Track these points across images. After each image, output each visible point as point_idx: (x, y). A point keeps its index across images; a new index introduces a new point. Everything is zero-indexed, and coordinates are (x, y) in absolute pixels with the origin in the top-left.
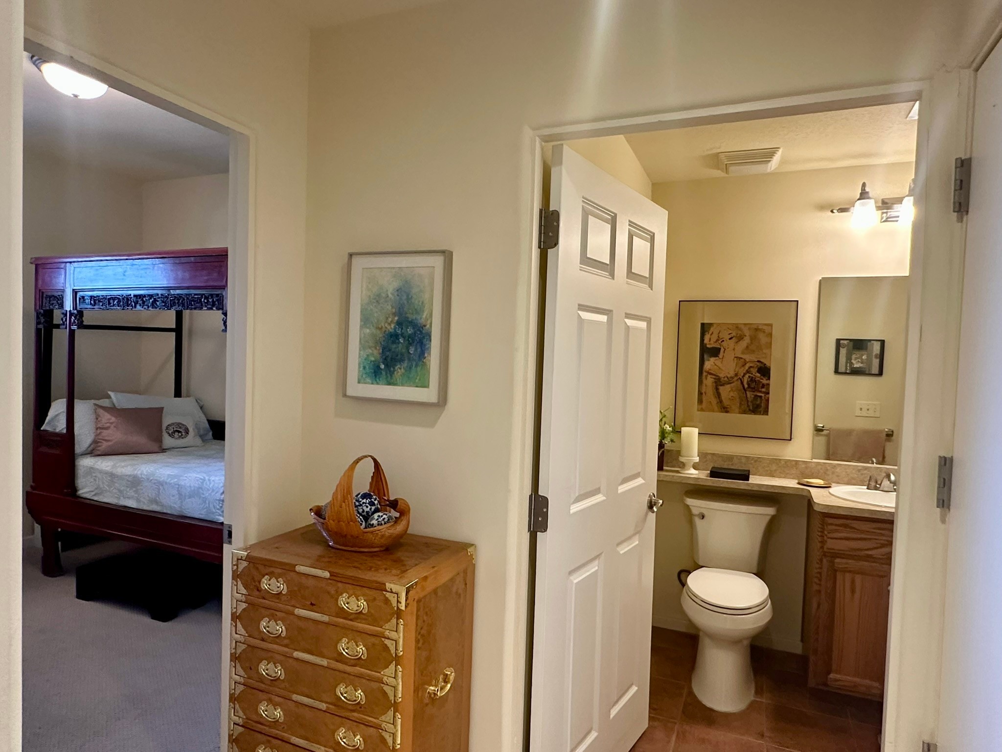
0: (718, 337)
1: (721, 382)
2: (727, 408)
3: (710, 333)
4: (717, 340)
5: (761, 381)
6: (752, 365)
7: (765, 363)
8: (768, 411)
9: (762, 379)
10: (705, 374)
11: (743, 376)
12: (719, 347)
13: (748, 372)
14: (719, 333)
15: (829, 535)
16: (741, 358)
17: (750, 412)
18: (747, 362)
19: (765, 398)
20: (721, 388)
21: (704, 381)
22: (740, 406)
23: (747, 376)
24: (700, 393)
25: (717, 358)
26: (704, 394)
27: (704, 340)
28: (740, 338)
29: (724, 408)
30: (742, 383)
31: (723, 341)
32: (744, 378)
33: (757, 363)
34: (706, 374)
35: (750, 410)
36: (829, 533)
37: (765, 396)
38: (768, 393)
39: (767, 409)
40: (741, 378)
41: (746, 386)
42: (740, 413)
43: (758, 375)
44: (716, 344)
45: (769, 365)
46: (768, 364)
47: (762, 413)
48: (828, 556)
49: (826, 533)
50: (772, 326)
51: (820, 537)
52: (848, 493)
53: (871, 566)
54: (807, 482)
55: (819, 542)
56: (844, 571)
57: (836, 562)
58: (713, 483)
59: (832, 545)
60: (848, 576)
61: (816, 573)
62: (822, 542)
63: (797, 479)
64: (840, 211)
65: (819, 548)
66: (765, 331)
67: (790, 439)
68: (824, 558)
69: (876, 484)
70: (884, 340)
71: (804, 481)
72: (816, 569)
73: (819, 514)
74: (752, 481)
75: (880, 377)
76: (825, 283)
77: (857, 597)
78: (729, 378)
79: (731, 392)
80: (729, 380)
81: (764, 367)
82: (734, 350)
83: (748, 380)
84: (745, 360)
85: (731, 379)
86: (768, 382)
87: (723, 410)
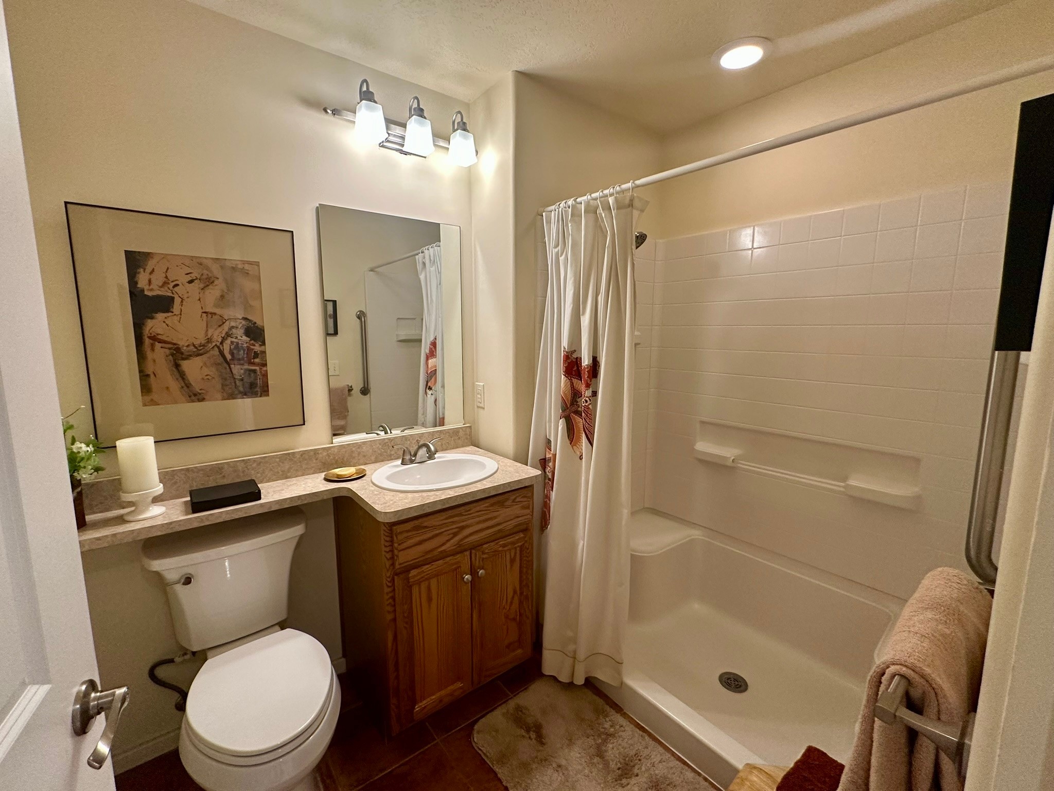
0: (166, 277)
1: (182, 354)
2: (200, 394)
3: (149, 269)
4: (165, 283)
5: (252, 347)
6: (233, 324)
7: (255, 321)
8: (268, 391)
9: (254, 345)
10: (147, 342)
11: (222, 343)
12: (170, 295)
13: (228, 335)
14: (166, 272)
15: (400, 548)
16: (215, 314)
17: (240, 396)
18: (226, 320)
19: (261, 372)
20: (186, 365)
21: (149, 355)
22: (223, 388)
23: (228, 341)
24: (144, 377)
25: (170, 314)
26: (152, 376)
27: (136, 283)
28: (208, 282)
29: (195, 395)
30: (222, 353)
31: (177, 285)
32: (224, 344)
33: (242, 321)
34: (151, 341)
35: (240, 392)
36: (399, 545)
37: (261, 369)
38: (265, 365)
39: (266, 388)
40: (218, 344)
41: (229, 357)
42: (224, 399)
43: (245, 338)
44: (162, 289)
45: (261, 325)
46: (259, 323)
47: (259, 395)
48: (400, 573)
49: (396, 545)
50: (258, 266)
51: (387, 552)
52: (390, 478)
53: (445, 563)
54: (338, 476)
55: (388, 560)
56: (419, 583)
57: (410, 575)
58: (202, 521)
59: (404, 558)
60: (424, 586)
61: (387, 600)
62: (392, 558)
63: (323, 475)
64: (335, 112)
65: (388, 567)
66: (250, 272)
67: (302, 423)
68: (396, 577)
69: (411, 455)
70: (336, 301)
71: (334, 475)
72: (387, 593)
73: (384, 525)
74: (265, 496)
75: (336, 336)
76: (322, 211)
77: (434, 604)
78: (196, 346)
79: (204, 368)
80: (198, 350)
81: (254, 326)
82: (199, 300)
83: (230, 347)
84: (220, 316)
85: (201, 348)
86: (262, 348)
87: (193, 398)
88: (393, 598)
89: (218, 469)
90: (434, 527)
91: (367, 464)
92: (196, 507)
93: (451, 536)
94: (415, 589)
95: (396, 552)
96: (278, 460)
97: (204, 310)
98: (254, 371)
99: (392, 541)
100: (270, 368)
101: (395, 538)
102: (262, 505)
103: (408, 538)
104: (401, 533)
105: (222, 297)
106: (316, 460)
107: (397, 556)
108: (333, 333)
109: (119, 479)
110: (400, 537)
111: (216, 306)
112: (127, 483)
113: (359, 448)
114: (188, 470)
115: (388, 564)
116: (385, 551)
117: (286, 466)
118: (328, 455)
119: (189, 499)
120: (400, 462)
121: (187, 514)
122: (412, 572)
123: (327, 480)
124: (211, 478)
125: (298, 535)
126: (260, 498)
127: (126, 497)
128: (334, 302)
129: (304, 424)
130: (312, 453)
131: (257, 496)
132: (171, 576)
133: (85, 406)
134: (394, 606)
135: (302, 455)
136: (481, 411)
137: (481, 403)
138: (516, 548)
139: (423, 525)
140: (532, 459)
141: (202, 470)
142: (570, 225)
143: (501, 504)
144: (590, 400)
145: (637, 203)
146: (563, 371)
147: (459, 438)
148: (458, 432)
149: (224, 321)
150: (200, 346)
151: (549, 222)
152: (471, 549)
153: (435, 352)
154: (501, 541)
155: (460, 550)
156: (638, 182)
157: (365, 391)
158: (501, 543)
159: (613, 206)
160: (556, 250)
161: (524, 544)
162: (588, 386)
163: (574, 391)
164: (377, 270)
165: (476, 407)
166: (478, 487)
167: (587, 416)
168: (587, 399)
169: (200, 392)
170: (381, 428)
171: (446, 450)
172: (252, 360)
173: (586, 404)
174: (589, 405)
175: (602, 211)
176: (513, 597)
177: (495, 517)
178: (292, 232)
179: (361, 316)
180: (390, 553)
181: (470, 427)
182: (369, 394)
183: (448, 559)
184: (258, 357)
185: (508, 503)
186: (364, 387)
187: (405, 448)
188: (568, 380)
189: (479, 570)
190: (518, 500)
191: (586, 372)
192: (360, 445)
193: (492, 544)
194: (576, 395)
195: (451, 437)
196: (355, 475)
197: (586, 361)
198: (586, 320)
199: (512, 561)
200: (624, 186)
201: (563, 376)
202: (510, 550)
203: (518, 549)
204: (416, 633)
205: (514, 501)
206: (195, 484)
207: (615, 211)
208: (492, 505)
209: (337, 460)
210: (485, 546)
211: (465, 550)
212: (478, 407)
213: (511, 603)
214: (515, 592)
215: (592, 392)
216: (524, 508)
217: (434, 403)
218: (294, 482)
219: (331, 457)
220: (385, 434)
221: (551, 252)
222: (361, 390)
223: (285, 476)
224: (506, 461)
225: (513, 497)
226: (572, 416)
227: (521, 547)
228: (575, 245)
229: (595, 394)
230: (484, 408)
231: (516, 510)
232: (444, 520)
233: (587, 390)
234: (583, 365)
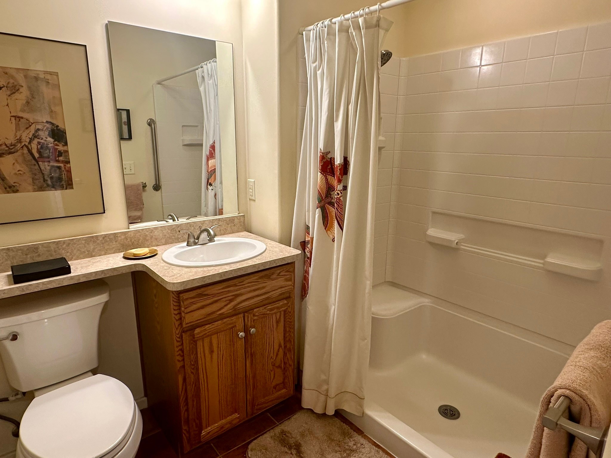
2: (14, 186)
6: (40, 127)
7: (57, 124)
8: (72, 184)
9: (58, 146)
11: (30, 143)
13: (35, 136)
15: (186, 311)
16: (22, 118)
17: (48, 188)
18: (32, 124)
19: (65, 168)
22: (33, 183)
23: (36, 141)
28: (14, 89)
29: (10, 187)
30: (30, 152)
32: (32, 144)
33: (46, 124)
35: (48, 185)
36: (185, 308)
37: (65, 166)
38: (69, 162)
39: (70, 182)
40: (27, 144)
41: (37, 155)
42: (35, 190)
43: (50, 140)
45: (63, 127)
46: (61, 126)
47: (65, 187)
48: (187, 331)
49: (183, 309)
50: (57, 76)
51: (176, 315)
52: (177, 256)
53: (224, 323)
54: (135, 255)
55: (177, 320)
56: (202, 338)
57: (195, 333)
58: (23, 290)
59: (189, 319)
60: (207, 340)
61: (178, 351)
62: (181, 319)
63: (122, 254)
65: (177, 327)
66: (50, 81)
67: (103, 212)
68: (183, 334)
69: (195, 238)
71: (131, 253)
72: (177, 347)
73: (173, 293)
74: (75, 271)
75: (131, 140)
76: (110, 27)
77: (215, 355)
78: (8, 145)
79: (16, 164)
80: (9, 149)
81: (57, 129)
82: (7, 105)
83: (37, 147)
84: (27, 120)
85: (12, 147)
86: (65, 148)
87: (8, 189)
88: (182, 350)
89: (34, 249)
90: (214, 295)
91: (159, 246)
92: (17, 279)
93: (228, 302)
94: (200, 343)
95: (183, 314)
96: (83, 242)
97: (12, 115)
98: (59, 168)
99: (180, 306)
100: (73, 165)
101: (182, 303)
102: (72, 278)
103: (193, 303)
104: (187, 299)
105: (28, 103)
106: (116, 242)
107: (184, 318)
108: (128, 138)
110: (186, 303)
113: (151, 232)
115: (177, 323)
116: (174, 314)
117: (91, 246)
118: (126, 238)
119: (11, 273)
120: (185, 244)
121: (10, 285)
122: (196, 330)
123: (125, 258)
124: (29, 256)
125: (103, 301)
126: (70, 272)
128: (128, 111)
130: (112, 236)
131: (67, 270)
132: (1, 334)
134: (183, 356)
135: (103, 238)
136: (252, 202)
137: (252, 196)
138: (280, 312)
139: (204, 293)
140: (294, 241)
141: (21, 250)
142: (326, 42)
143: (268, 277)
144: (341, 193)
145: (382, 23)
146: (319, 169)
147: (235, 225)
148: (234, 220)
149: (31, 124)
150: (11, 146)
151: (308, 40)
152: (244, 312)
153: (214, 153)
154: (267, 307)
155: (235, 313)
156: (384, 5)
157: (157, 187)
158: (269, 308)
159: (362, 25)
160: (314, 65)
161: (287, 309)
162: (340, 181)
163: (328, 186)
164: (163, 83)
165: (248, 199)
166: (249, 263)
167: (339, 206)
168: (339, 192)
169: (13, 184)
170: (170, 217)
171: (224, 234)
172: (57, 158)
173: (338, 197)
174: (340, 197)
175: (353, 31)
176: (278, 351)
177: (264, 288)
178: (85, 46)
179: (151, 123)
180: (178, 315)
181: (244, 216)
182: (160, 190)
183: (225, 320)
184: (61, 156)
185: (274, 276)
186: (156, 184)
187: (190, 233)
188: (323, 177)
189: (250, 329)
190: (282, 274)
191: (338, 170)
192: (152, 230)
193: (261, 308)
194: (330, 188)
195: (228, 224)
196: (148, 254)
197: (338, 161)
198: (338, 126)
199: (278, 322)
200: (373, 8)
201: (319, 173)
202: (275, 313)
203: (282, 313)
204: (201, 376)
205: (278, 275)
206: (15, 261)
207: (364, 29)
208: (261, 277)
209: (133, 242)
210: (255, 310)
211: (240, 313)
212: (250, 199)
213: (277, 355)
214: (280, 346)
215: (343, 186)
216: (287, 280)
217: (214, 198)
218: (98, 260)
219: (129, 240)
220: (173, 221)
221: (310, 66)
222: (153, 187)
223: (91, 255)
224: (273, 244)
225: (279, 272)
226: (327, 206)
227: (285, 311)
228: (330, 61)
229: (345, 188)
230: (255, 201)
231: (280, 282)
232: (222, 289)
233: (339, 184)
234: (335, 164)
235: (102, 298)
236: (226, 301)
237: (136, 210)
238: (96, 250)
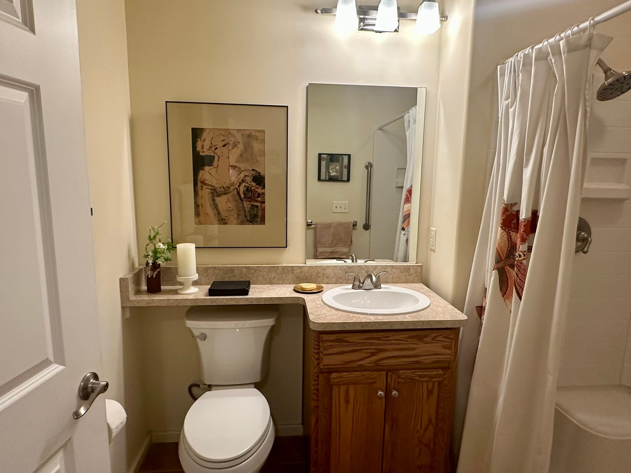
0: (211, 143)
1: (217, 193)
2: (225, 219)
3: (202, 139)
4: (211, 147)
5: (257, 190)
6: (246, 174)
7: (259, 171)
8: (264, 221)
9: (258, 189)
10: (199, 184)
11: (239, 186)
12: (213, 154)
13: (243, 181)
14: (212, 140)
15: (325, 352)
16: (236, 167)
17: (248, 223)
18: (243, 171)
19: (261, 207)
20: (218, 199)
21: (200, 193)
22: (238, 217)
23: (243, 185)
24: (197, 206)
25: (212, 167)
26: (200, 206)
27: (196, 148)
28: (234, 145)
29: (222, 220)
30: (238, 193)
31: (217, 148)
32: (240, 187)
33: (251, 171)
34: (202, 184)
35: (248, 220)
36: (324, 350)
37: (261, 205)
38: (264, 202)
39: (263, 219)
40: (237, 187)
41: (242, 196)
42: (238, 224)
43: (254, 184)
44: (209, 151)
45: (263, 174)
46: (262, 173)
47: (259, 223)
48: (324, 373)
49: (322, 349)
50: (264, 133)
51: (316, 354)
52: (337, 298)
53: (363, 375)
54: (303, 289)
55: (316, 359)
56: (339, 385)
57: (331, 376)
58: (212, 302)
59: (328, 361)
60: (343, 388)
61: (314, 390)
62: (318, 359)
63: (292, 287)
64: (326, 11)
65: (315, 366)
66: (258, 137)
67: (285, 246)
68: (320, 375)
69: (360, 282)
70: (350, 155)
71: (299, 287)
72: (314, 385)
73: (315, 332)
74: (252, 294)
75: (348, 182)
76: (311, 89)
77: (350, 406)
78: (225, 188)
79: (228, 202)
80: (225, 190)
81: (259, 175)
82: (228, 158)
83: (244, 190)
84: (239, 168)
85: (227, 189)
86: (263, 191)
87: (221, 221)
88: (317, 390)
89: (231, 270)
90: (354, 344)
91: (329, 283)
93: (369, 354)
94: (335, 389)
95: (321, 355)
96: (267, 270)
97: (230, 165)
98: (257, 206)
99: (319, 346)
100: (267, 205)
101: (321, 344)
102: (247, 299)
103: (331, 346)
104: (326, 341)
105: (241, 155)
106: (292, 274)
107: (322, 359)
108: (346, 180)
109: (177, 267)
110: (326, 344)
111: (237, 161)
112: (180, 271)
113: (324, 270)
114: (215, 268)
115: (315, 362)
116: (314, 352)
117: (273, 275)
118: (301, 272)
120: (351, 286)
121: (206, 296)
122: (333, 374)
123: (295, 291)
125: (270, 325)
126: (247, 294)
127: (179, 279)
129: (286, 247)
130: (290, 269)
131: (245, 292)
132: (196, 333)
133: (167, 222)
134: (318, 396)
135: (283, 269)
136: (433, 253)
137: (433, 246)
138: (434, 382)
139: (345, 339)
140: (468, 304)
141: (223, 269)
142: (520, 75)
143: (421, 339)
144: (524, 255)
145: (596, 42)
146: (500, 224)
147: (409, 275)
148: (409, 269)
149: (241, 171)
150: (227, 188)
151: (503, 75)
152: (388, 371)
153: (410, 198)
154: (417, 372)
155: (378, 368)
156: (597, 19)
157: (367, 227)
158: (418, 373)
159: (563, 48)
160: (507, 102)
161: (443, 380)
162: (523, 240)
163: (511, 244)
164: (383, 128)
165: (429, 249)
167: (519, 271)
168: (521, 253)
169: (225, 218)
170: (351, 257)
171: (396, 283)
172: (256, 199)
173: (520, 259)
174: (522, 260)
175: (552, 57)
176: (428, 426)
177: (413, 349)
178: (287, 107)
179: (369, 166)
180: (317, 354)
181: (421, 266)
182: (369, 230)
183: (364, 373)
184: (260, 197)
185: (428, 339)
186: (366, 224)
187: (355, 276)
188: (505, 233)
189: (393, 390)
190: (438, 338)
191: (522, 226)
192: (325, 268)
193: (409, 372)
194: (512, 248)
195: (402, 273)
196: (315, 290)
197: (523, 216)
198: (527, 173)
199: (430, 393)
200: (582, 26)
201: (500, 228)
202: (428, 382)
203: (436, 384)
204: (334, 423)
205: (433, 339)
206: (218, 278)
207: (566, 53)
208: (409, 338)
209: (307, 277)
210: (401, 372)
211: (383, 370)
212: (431, 250)
213: (426, 430)
214: (430, 421)
215: (528, 247)
216: (445, 347)
217: (405, 242)
218: (275, 287)
219: (303, 274)
220: (352, 262)
221: (503, 104)
222: (363, 226)
223: (271, 282)
224: (441, 302)
225: (434, 335)
226: (507, 269)
227: (440, 383)
228: (524, 94)
229: (530, 249)
230: (435, 251)
231: (435, 348)
232: (364, 339)
233: (522, 244)
234: (520, 218)
235: (269, 322)
236: (367, 353)
237: (343, 246)
238: (276, 279)
